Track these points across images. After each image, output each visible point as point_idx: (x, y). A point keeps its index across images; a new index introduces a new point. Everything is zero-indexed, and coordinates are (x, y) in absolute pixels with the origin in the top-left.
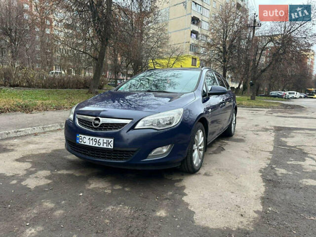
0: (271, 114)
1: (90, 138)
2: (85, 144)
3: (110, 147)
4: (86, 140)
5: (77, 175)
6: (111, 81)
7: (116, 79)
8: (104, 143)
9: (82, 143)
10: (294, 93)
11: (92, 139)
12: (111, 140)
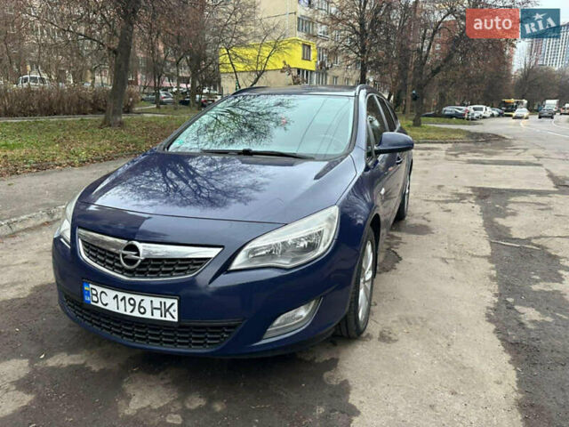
0: (456, 155)
1: (116, 296)
2: (107, 308)
3: (169, 318)
4: (109, 300)
5: (95, 368)
6: (146, 91)
7: (157, 88)
8: (153, 309)
9: (100, 305)
10: (481, 109)
11: (124, 298)
12: (172, 304)
